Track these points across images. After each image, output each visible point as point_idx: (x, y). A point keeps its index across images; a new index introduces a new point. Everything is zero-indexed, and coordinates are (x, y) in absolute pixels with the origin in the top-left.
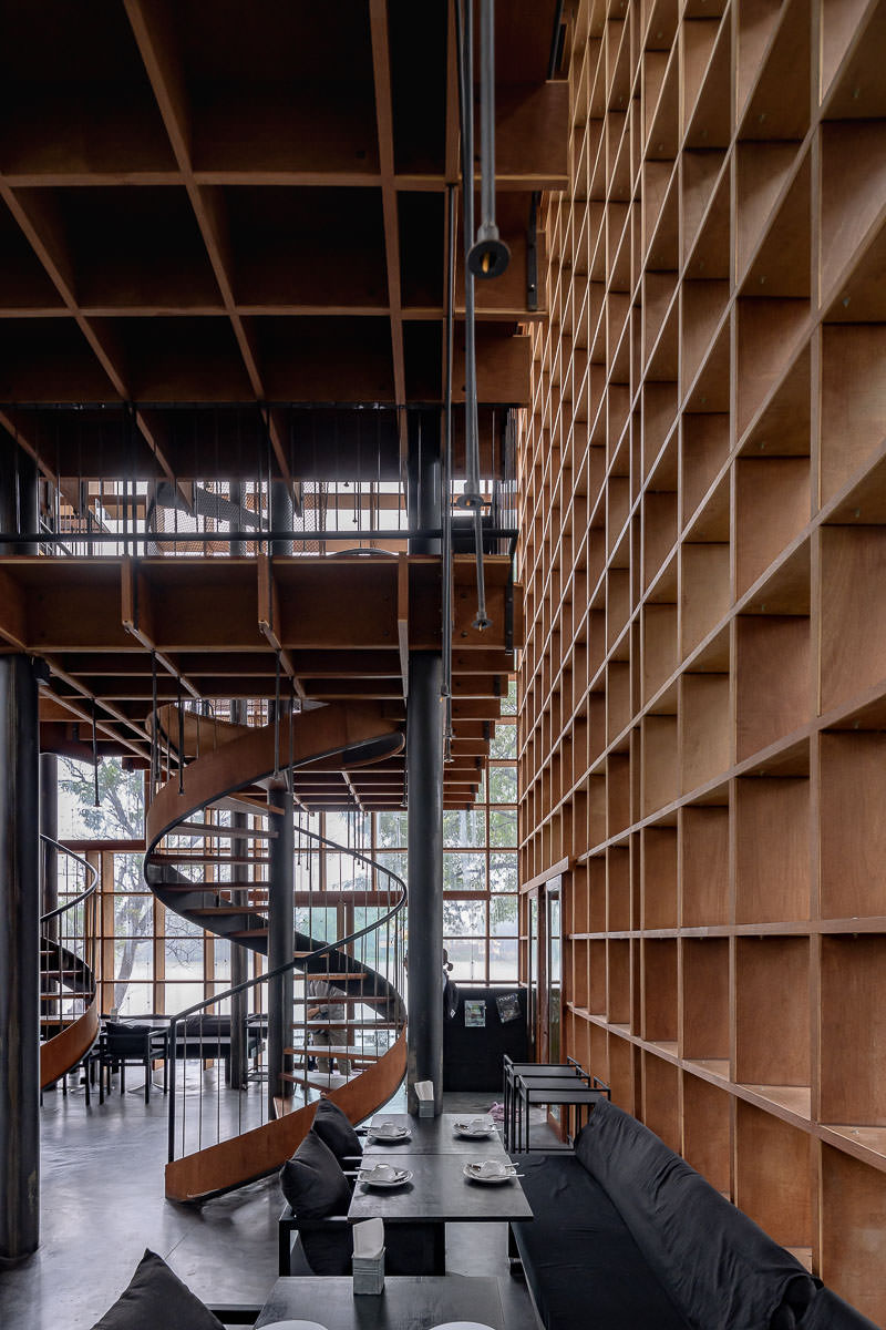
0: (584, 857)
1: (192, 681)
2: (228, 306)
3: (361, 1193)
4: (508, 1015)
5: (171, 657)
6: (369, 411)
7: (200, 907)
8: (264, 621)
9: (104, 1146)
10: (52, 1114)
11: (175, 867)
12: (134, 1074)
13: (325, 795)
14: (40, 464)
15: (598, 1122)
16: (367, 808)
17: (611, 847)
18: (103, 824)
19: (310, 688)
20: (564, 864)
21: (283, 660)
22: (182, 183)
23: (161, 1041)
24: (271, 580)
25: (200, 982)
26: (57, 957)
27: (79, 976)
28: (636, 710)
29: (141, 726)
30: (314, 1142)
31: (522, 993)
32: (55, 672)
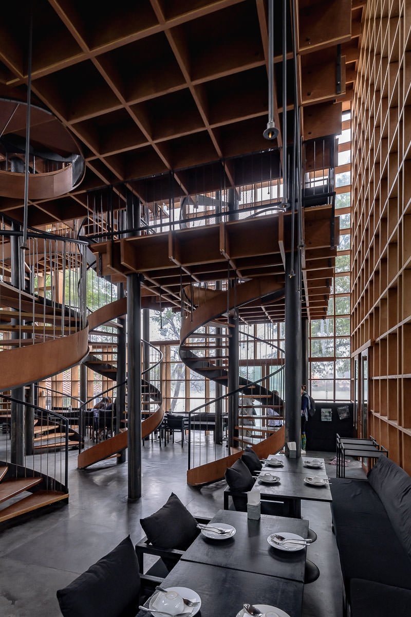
0: (378, 339)
1: (196, 276)
2: (207, 126)
3: (258, 484)
4: (343, 416)
5: (187, 268)
6: (267, 152)
7: (201, 367)
8: (222, 250)
9: (165, 462)
10: (147, 449)
11: (191, 351)
12: (178, 436)
13: (255, 317)
14: (141, 199)
15: (379, 466)
16: (275, 321)
17: (389, 334)
18: (167, 334)
19: (244, 273)
20: (368, 343)
21: (231, 263)
22: (187, 87)
23: (187, 423)
24: (225, 232)
25: (203, 399)
26: (148, 388)
27: (156, 395)
28: (400, 267)
29: (178, 295)
30: (240, 463)
31: (351, 406)
32: (146, 278)
